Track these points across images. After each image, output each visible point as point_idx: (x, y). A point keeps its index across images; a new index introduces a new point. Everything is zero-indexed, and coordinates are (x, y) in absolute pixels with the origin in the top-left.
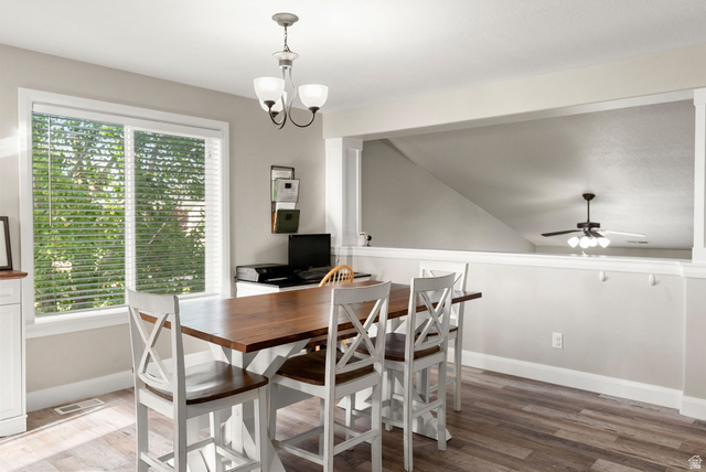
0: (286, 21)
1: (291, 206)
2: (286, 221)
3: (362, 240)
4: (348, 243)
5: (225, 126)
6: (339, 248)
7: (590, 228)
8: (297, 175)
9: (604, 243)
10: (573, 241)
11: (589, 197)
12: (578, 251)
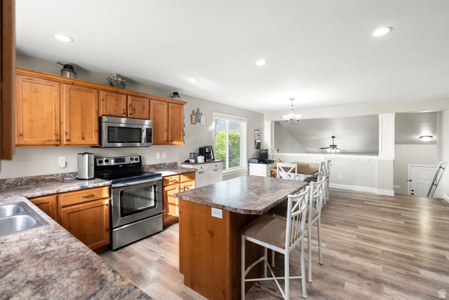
0: (292, 100)
1: (259, 141)
2: (258, 146)
3: (275, 151)
4: (273, 152)
5: (246, 119)
6: (270, 153)
7: (334, 146)
8: (259, 132)
9: (338, 151)
10: (328, 150)
11: (333, 137)
12: (330, 153)
